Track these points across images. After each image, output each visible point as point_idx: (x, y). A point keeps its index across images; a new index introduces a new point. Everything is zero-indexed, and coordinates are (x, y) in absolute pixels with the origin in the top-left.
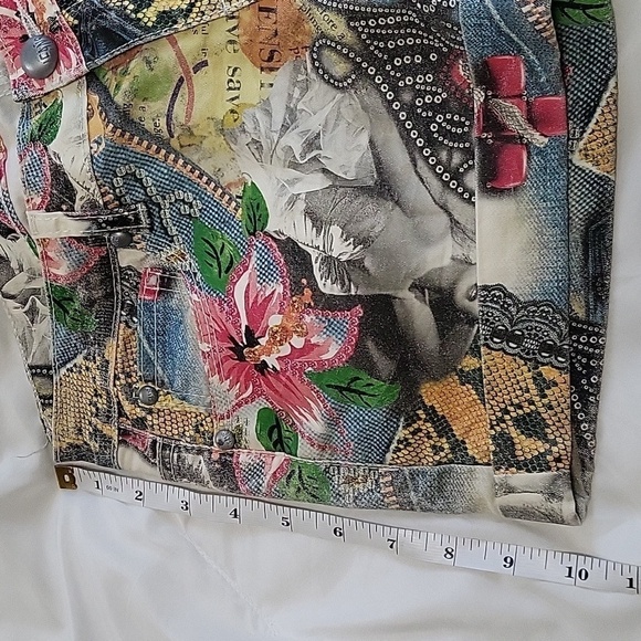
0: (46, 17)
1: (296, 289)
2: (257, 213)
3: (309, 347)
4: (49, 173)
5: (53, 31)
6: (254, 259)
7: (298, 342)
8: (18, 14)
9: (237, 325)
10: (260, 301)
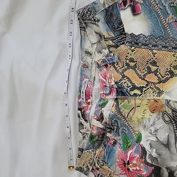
0: (111, 84)
1: (142, 158)
2: (139, 139)
3: (140, 170)
4: (100, 114)
5: (112, 87)
6: (135, 148)
7: (138, 168)
8: (106, 81)
9: (126, 159)
10: (133, 157)
